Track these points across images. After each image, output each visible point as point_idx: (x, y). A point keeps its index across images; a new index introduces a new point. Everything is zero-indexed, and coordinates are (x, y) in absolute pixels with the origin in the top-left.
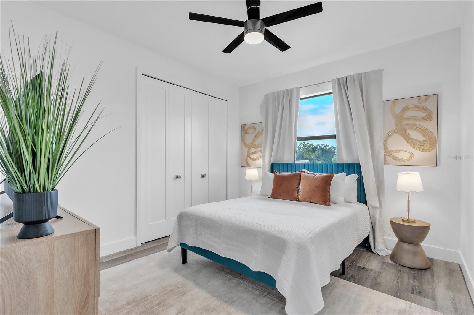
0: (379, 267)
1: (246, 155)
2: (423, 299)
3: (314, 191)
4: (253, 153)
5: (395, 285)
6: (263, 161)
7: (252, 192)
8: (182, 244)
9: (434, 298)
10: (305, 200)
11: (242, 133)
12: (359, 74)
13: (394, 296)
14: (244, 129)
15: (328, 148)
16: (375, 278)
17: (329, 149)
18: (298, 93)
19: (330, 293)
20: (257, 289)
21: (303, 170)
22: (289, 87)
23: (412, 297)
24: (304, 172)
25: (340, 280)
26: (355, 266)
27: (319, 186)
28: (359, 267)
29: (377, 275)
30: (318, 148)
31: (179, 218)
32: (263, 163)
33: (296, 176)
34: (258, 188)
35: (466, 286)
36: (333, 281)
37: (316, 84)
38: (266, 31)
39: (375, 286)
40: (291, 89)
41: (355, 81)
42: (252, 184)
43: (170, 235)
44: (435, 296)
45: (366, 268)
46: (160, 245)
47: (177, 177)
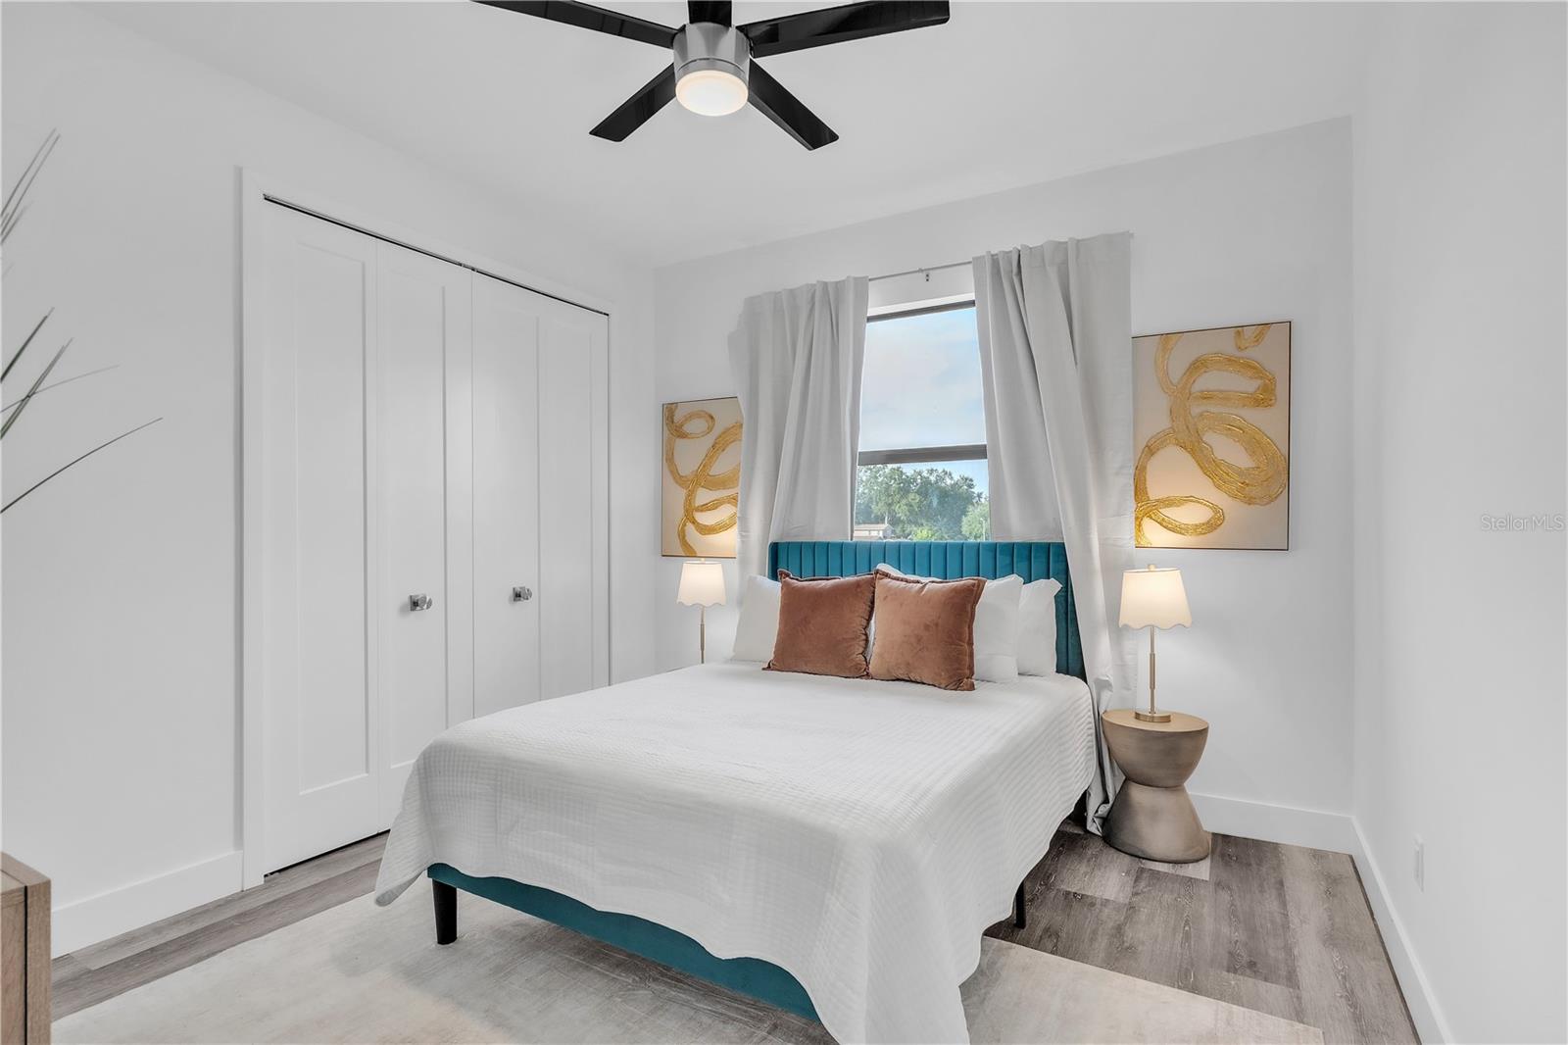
0: (1129, 890)
1: (680, 512)
2: (1263, 986)
3: (919, 640)
4: (705, 508)
5: (1179, 948)
6: (742, 536)
7: (702, 649)
8: (435, 870)
9: (1291, 980)
10: (888, 671)
11: (667, 432)
12: (1060, 243)
13: (1179, 988)
14: (674, 422)
15: (949, 482)
16: (1119, 930)
17: (952, 485)
18: (862, 299)
19: (982, 1002)
20: (730, 1018)
21: (883, 567)
22: (832, 277)
23: (1230, 984)
24: (887, 575)
25: (1010, 948)
26: (1054, 892)
27: (937, 625)
28: (1068, 893)
29: (1122, 918)
30: (919, 481)
31: (425, 768)
32: (743, 542)
33: (859, 590)
34: (724, 632)
35: (1376, 926)
36: (990, 955)
37: (921, 271)
38: (755, 70)
39: (1120, 957)
40: (837, 283)
41: (1048, 268)
42: (702, 621)
43: (388, 831)
44: (1295, 971)
45: (1088, 896)
46: (347, 873)
47: (415, 604)
